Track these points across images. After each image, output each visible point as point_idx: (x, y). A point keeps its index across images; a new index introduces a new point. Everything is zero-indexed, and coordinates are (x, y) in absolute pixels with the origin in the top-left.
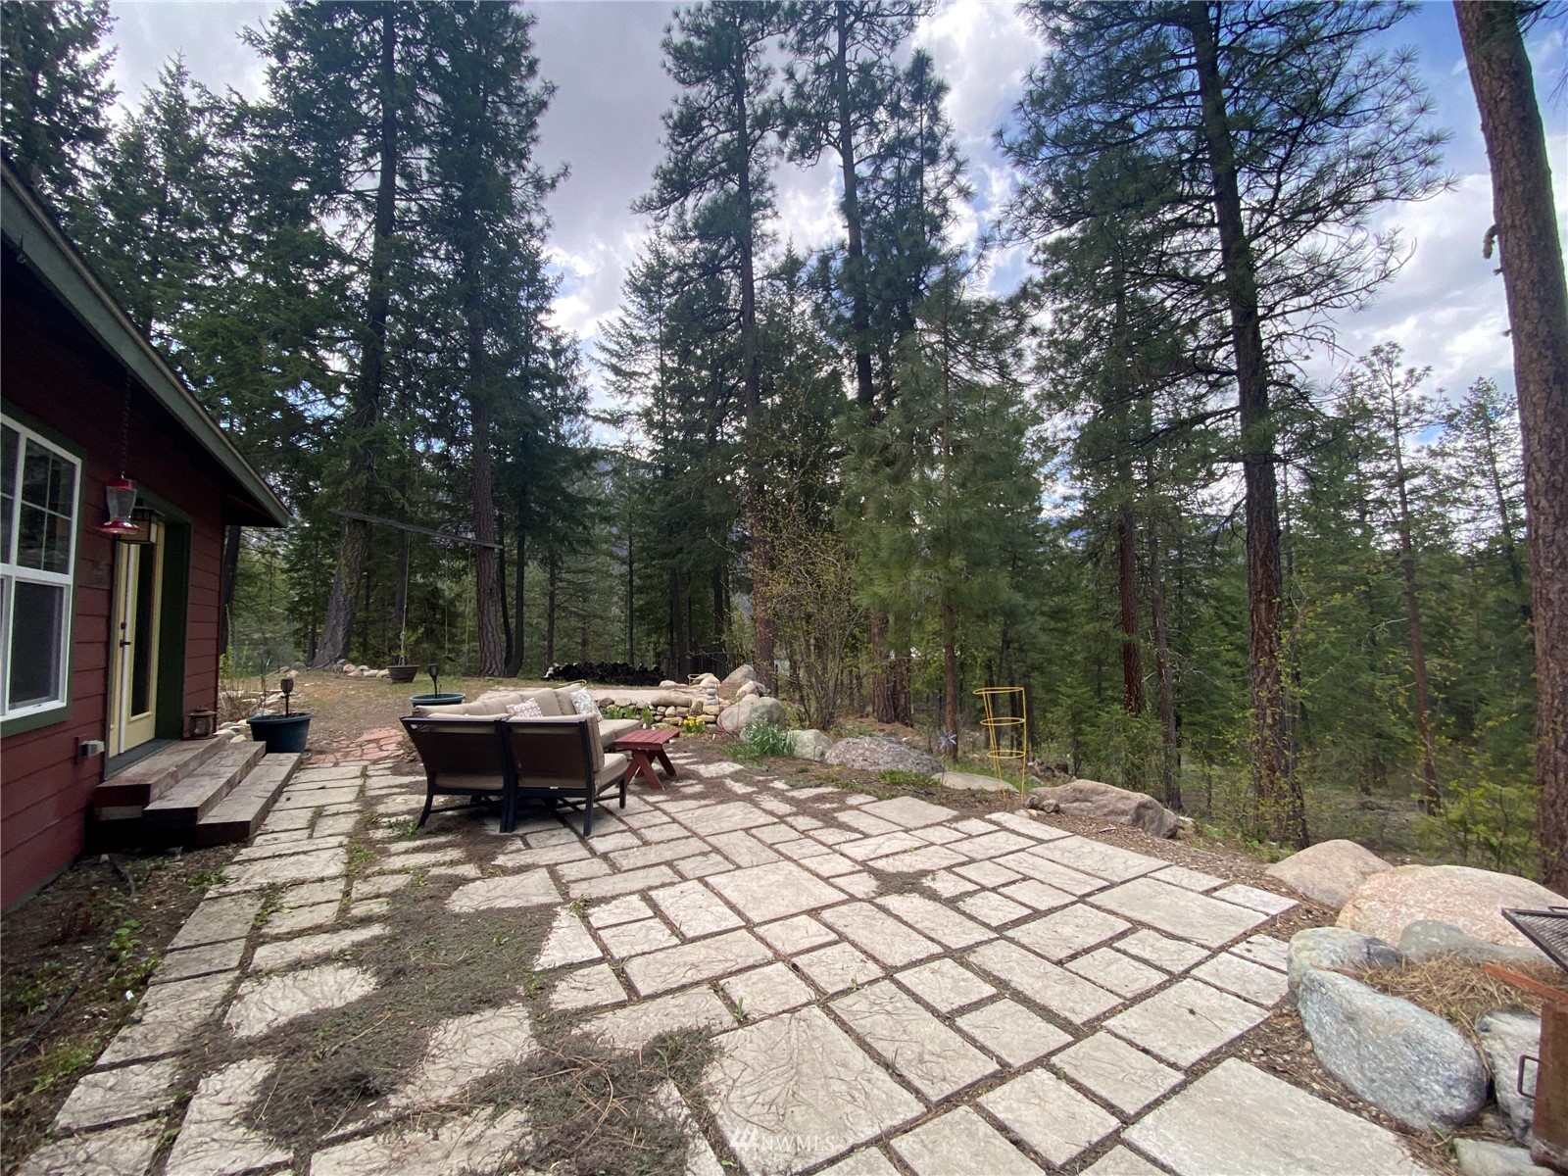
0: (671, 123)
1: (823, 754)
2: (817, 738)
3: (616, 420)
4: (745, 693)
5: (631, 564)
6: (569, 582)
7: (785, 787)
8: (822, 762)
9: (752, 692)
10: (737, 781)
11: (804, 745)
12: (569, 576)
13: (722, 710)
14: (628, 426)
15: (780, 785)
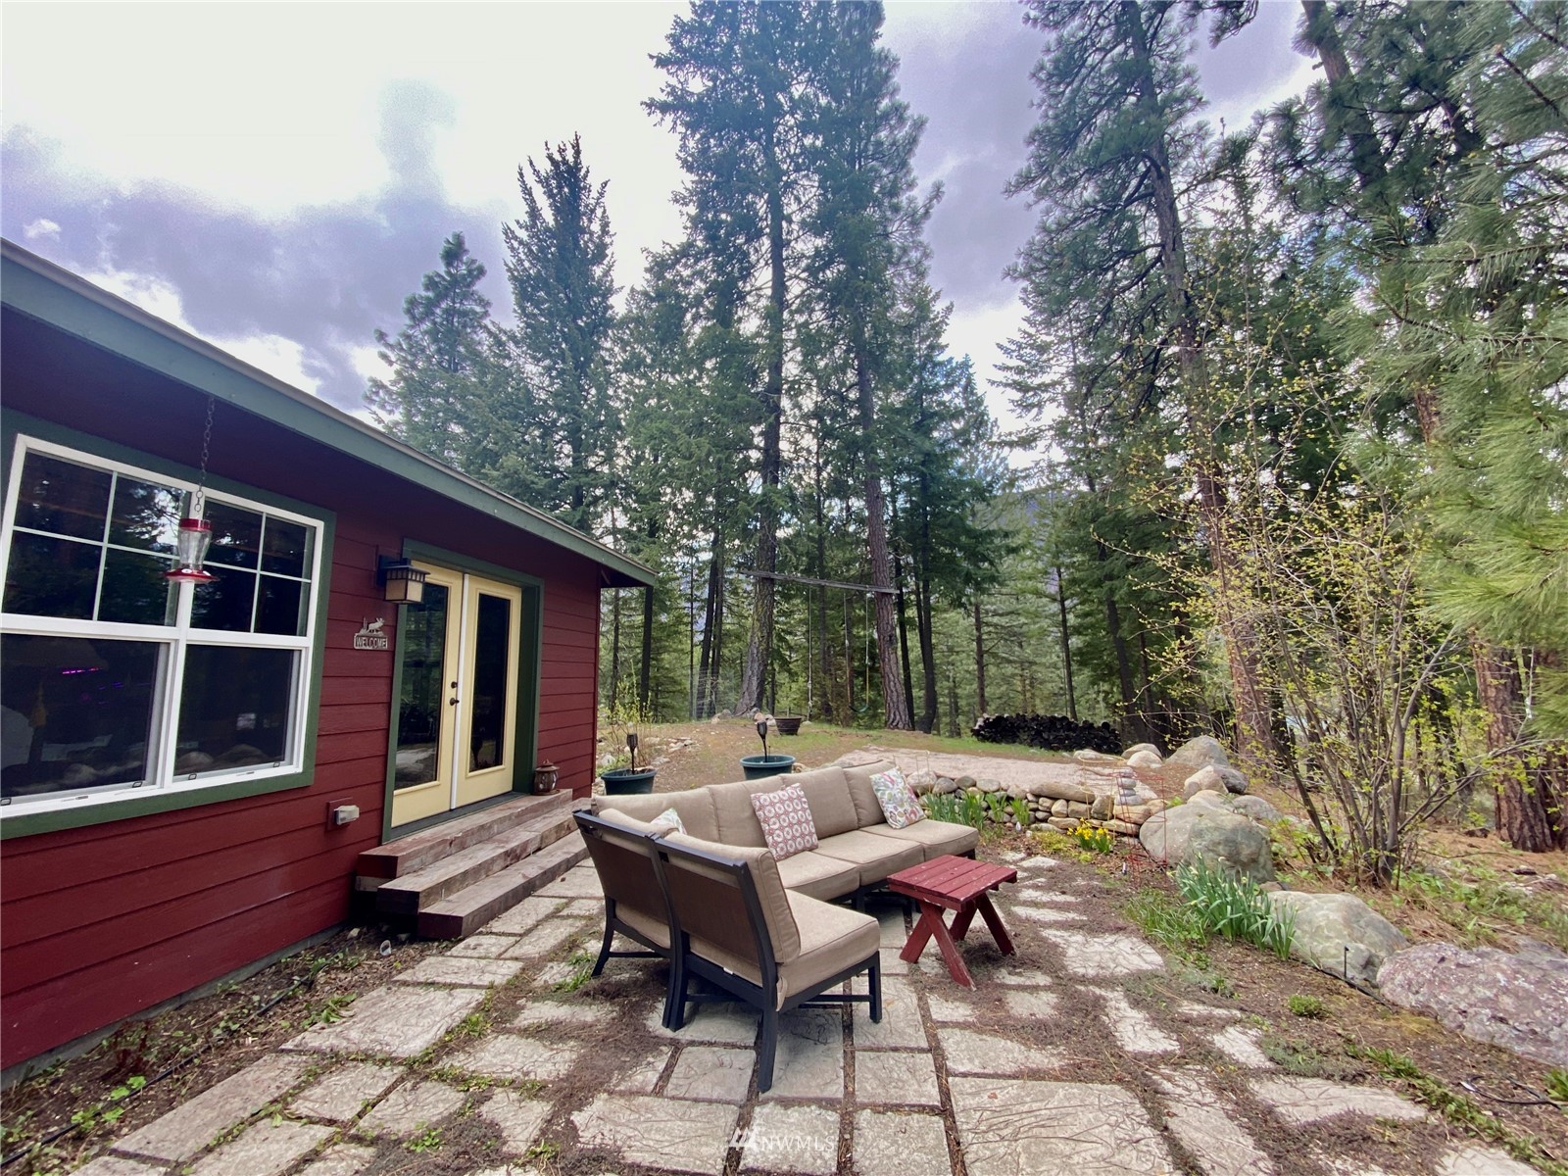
0: (1043, 75)
1: (1369, 964)
2: (1352, 918)
3: (1027, 442)
4: (1198, 787)
5: (1062, 602)
6: (995, 626)
7: (1255, 1058)
8: (1369, 989)
9: (1212, 786)
10: (1136, 1003)
11: (1316, 933)
12: (996, 620)
13: (1148, 815)
14: (1041, 444)
15: (1239, 1045)
